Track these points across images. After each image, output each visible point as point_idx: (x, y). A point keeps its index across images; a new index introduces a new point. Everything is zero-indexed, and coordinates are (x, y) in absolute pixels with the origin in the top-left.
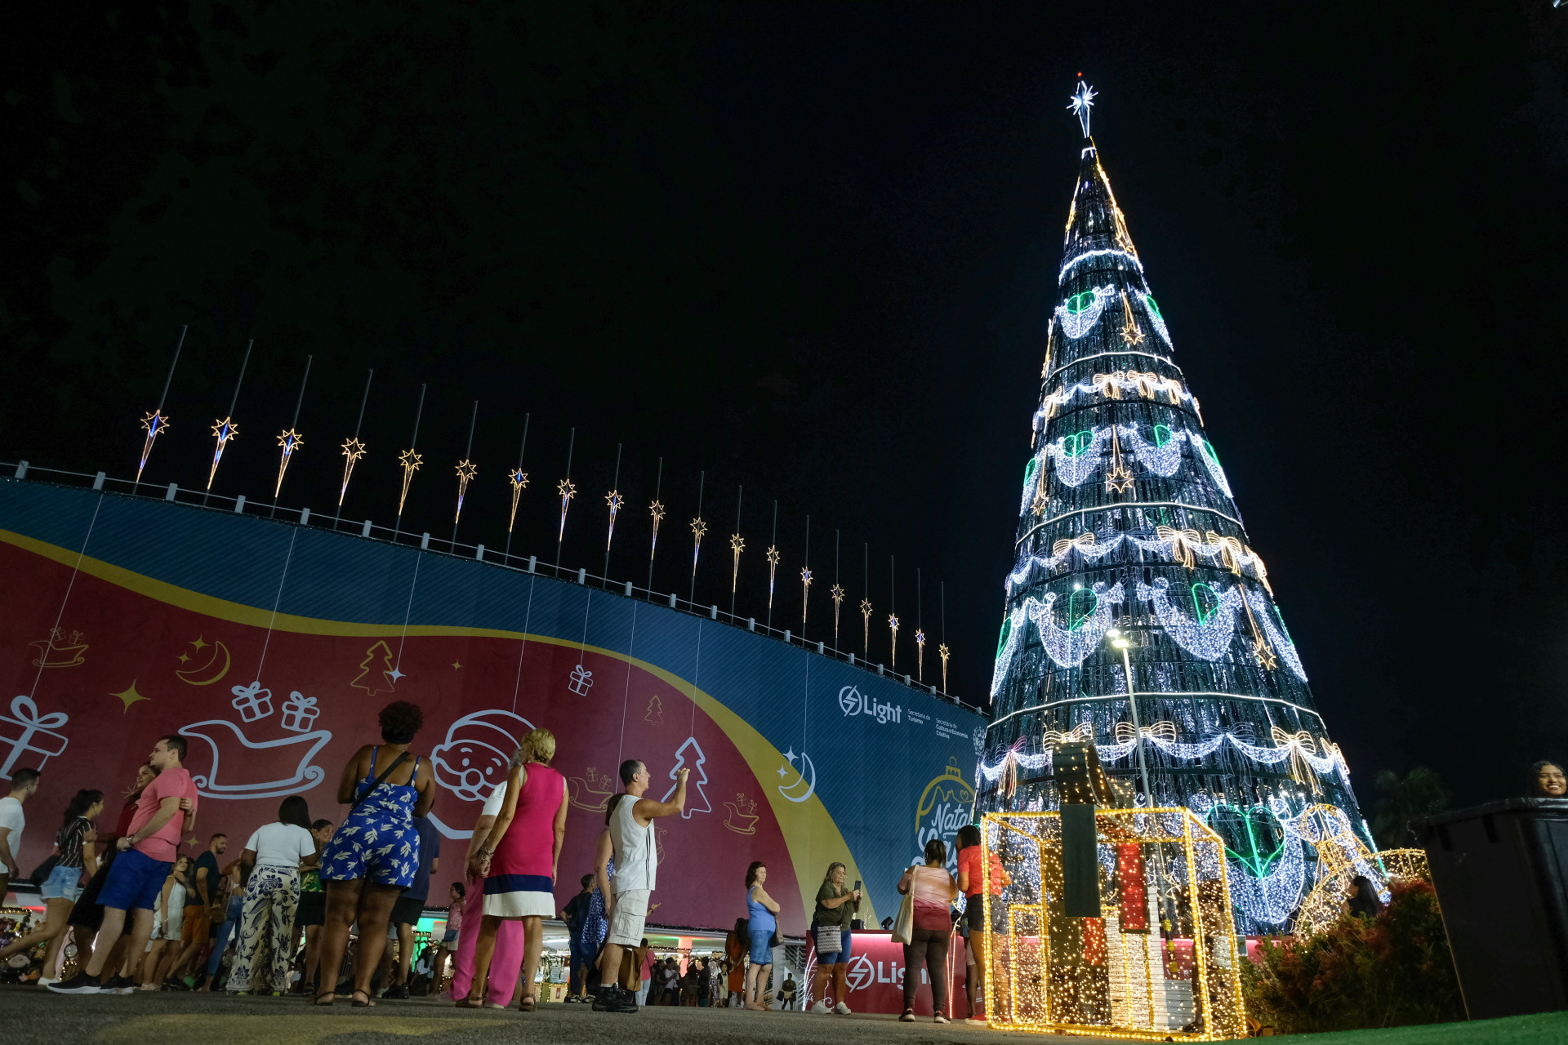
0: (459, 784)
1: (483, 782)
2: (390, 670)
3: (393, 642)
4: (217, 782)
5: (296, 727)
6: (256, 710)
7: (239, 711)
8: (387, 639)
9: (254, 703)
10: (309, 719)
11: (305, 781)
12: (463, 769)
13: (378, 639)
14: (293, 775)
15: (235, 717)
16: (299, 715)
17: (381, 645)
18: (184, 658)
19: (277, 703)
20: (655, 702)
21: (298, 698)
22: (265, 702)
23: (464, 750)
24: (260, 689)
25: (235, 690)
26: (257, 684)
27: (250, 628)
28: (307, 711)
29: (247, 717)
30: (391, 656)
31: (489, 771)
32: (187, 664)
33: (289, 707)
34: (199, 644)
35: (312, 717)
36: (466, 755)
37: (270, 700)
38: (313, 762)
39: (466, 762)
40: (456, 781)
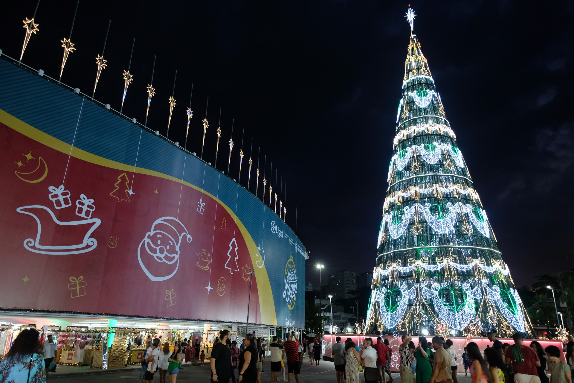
0: (156, 253)
1: (165, 253)
2: (128, 190)
3: (130, 174)
4: (40, 244)
5: (83, 215)
6: (62, 202)
7: (52, 202)
8: (127, 173)
9: (61, 198)
10: (90, 211)
11: (88, 246)
12: (158, 246)
13: (123, 172)
14: (82, 243)
15: (50, 205)
16: (85, 208)
17: (124, 175)
18: (20, 164)
19: (74, 201)
20: (224, 220)
21: (84, 198)
22: (67, 198)
23: (159, 236)
24: (64, 190)
25: (51, 188)
26: (62, 187)
27: (59, 153)
28: (89, 206)
29: (57, 206)
30: (128, 182)
31: (168, 247)
32: (22, 169)
33: (80, 203)
34: (29, 157)
35: (92, 210)
36: (159, 238)
37: (70, 197)
38: (92, 236)
39: (159, 242)
40: (155, 252)
